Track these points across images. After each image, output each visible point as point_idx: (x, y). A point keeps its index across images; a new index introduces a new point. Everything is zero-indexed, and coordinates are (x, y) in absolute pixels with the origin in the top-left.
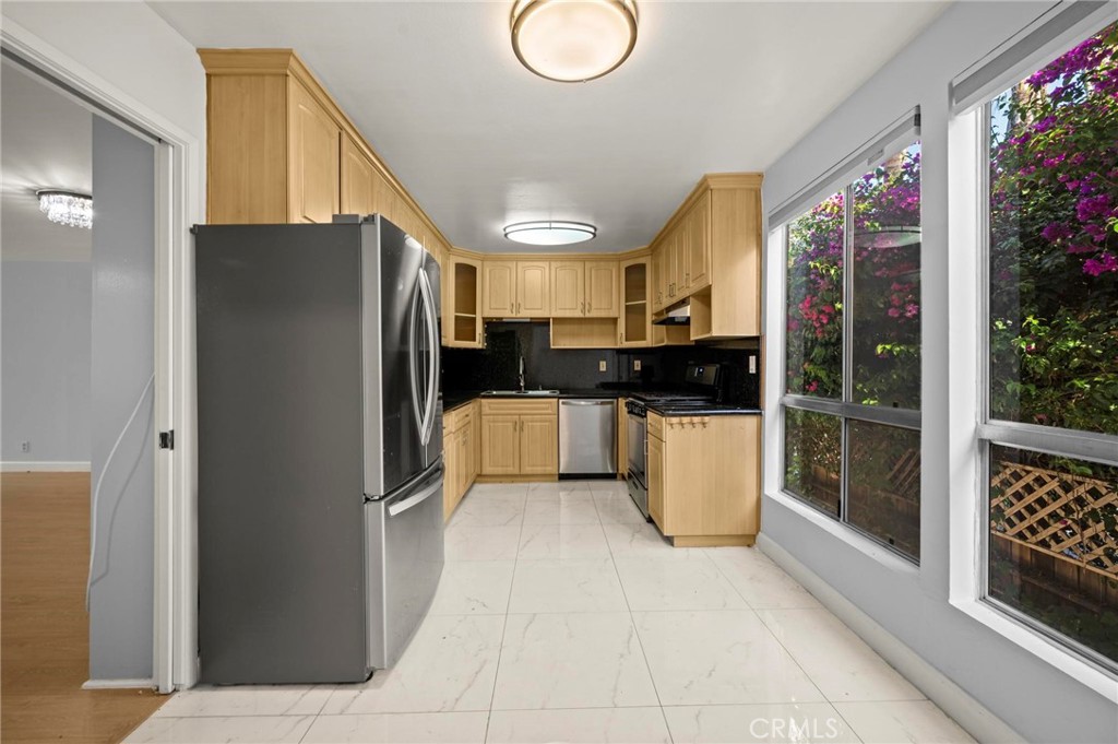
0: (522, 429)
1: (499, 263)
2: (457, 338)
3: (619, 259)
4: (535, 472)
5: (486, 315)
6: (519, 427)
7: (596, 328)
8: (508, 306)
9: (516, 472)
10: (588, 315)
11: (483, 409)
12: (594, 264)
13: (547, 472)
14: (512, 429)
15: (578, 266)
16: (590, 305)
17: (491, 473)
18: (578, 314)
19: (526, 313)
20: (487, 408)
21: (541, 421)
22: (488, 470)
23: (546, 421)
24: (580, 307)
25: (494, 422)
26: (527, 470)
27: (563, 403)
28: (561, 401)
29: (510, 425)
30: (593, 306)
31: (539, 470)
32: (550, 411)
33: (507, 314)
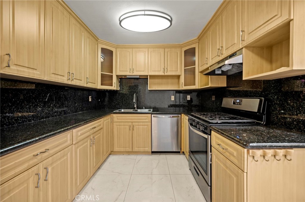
0: (133, 129)
1: (124, 49)
2: (102, 84)
3: (181, 47)
4: (139, 151)
5: (118, 74)
6: (132, 128)
7: (170, 80)
8: (128, 70)
9: (131, 150)
10: (166, 74)
11: (114, 119)
12: (169, 49)
13: (146, 151)
14: (128, 129)
15: (162, 51)
16: (167, 69)
17: (118, 151)
18: (161, 73)
19: (137, 73)
20: (116, 119)
21: (143, 125)
22: (116, 149)
23: (145, 125)
24: (162, 70)
25: (119, 125)
26: (136, 149)
27: (154, 116)
28: (153, 115)
29: (128, 127)
30: (169, 70)
31: (142, 149)
32: (147, 121)
33: (127, 73)
